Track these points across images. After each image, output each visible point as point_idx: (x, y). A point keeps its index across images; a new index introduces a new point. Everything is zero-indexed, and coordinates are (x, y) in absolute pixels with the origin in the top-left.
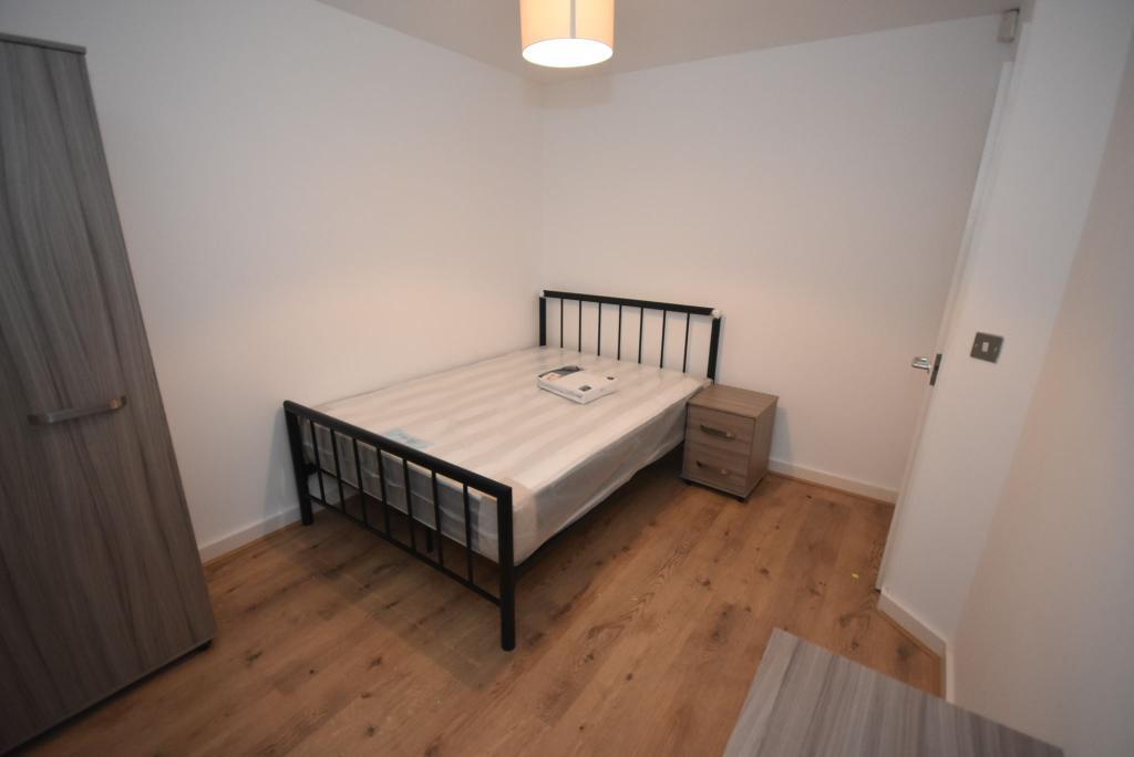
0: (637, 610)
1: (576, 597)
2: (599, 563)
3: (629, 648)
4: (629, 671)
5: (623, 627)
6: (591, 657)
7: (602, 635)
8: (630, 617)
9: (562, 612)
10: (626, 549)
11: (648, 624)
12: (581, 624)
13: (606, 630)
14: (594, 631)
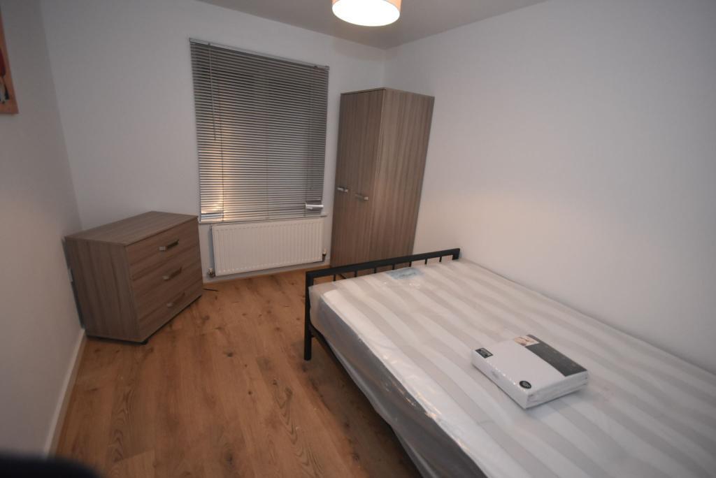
0: (287, 424)
1: (322, 396)
2: (347, 426)
3: (266, 402)
4: (253, 395)
5: (281, 408)
6: (275, 384)
7: (284, 395)
8: (285, 415)
9: (313, 384)
10: (356, 457)
11: (273, 423)
12: (299, 389)
13: (285, 398)
14: (289, 393)
